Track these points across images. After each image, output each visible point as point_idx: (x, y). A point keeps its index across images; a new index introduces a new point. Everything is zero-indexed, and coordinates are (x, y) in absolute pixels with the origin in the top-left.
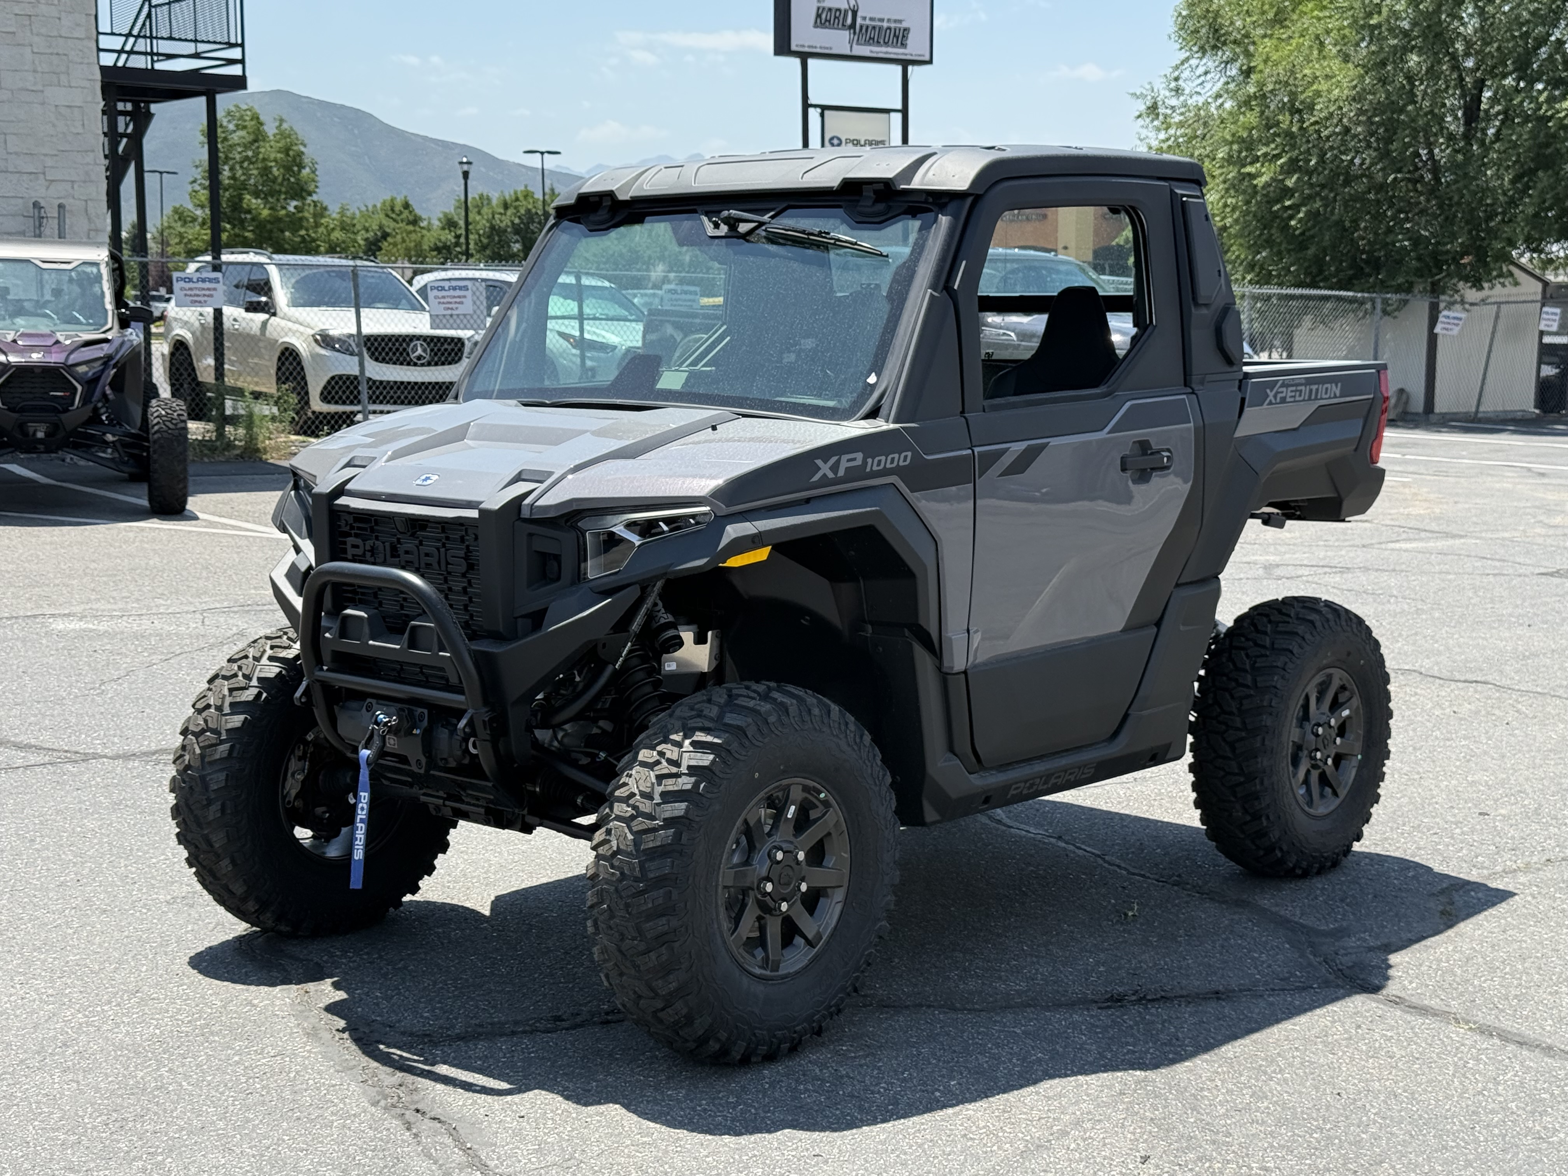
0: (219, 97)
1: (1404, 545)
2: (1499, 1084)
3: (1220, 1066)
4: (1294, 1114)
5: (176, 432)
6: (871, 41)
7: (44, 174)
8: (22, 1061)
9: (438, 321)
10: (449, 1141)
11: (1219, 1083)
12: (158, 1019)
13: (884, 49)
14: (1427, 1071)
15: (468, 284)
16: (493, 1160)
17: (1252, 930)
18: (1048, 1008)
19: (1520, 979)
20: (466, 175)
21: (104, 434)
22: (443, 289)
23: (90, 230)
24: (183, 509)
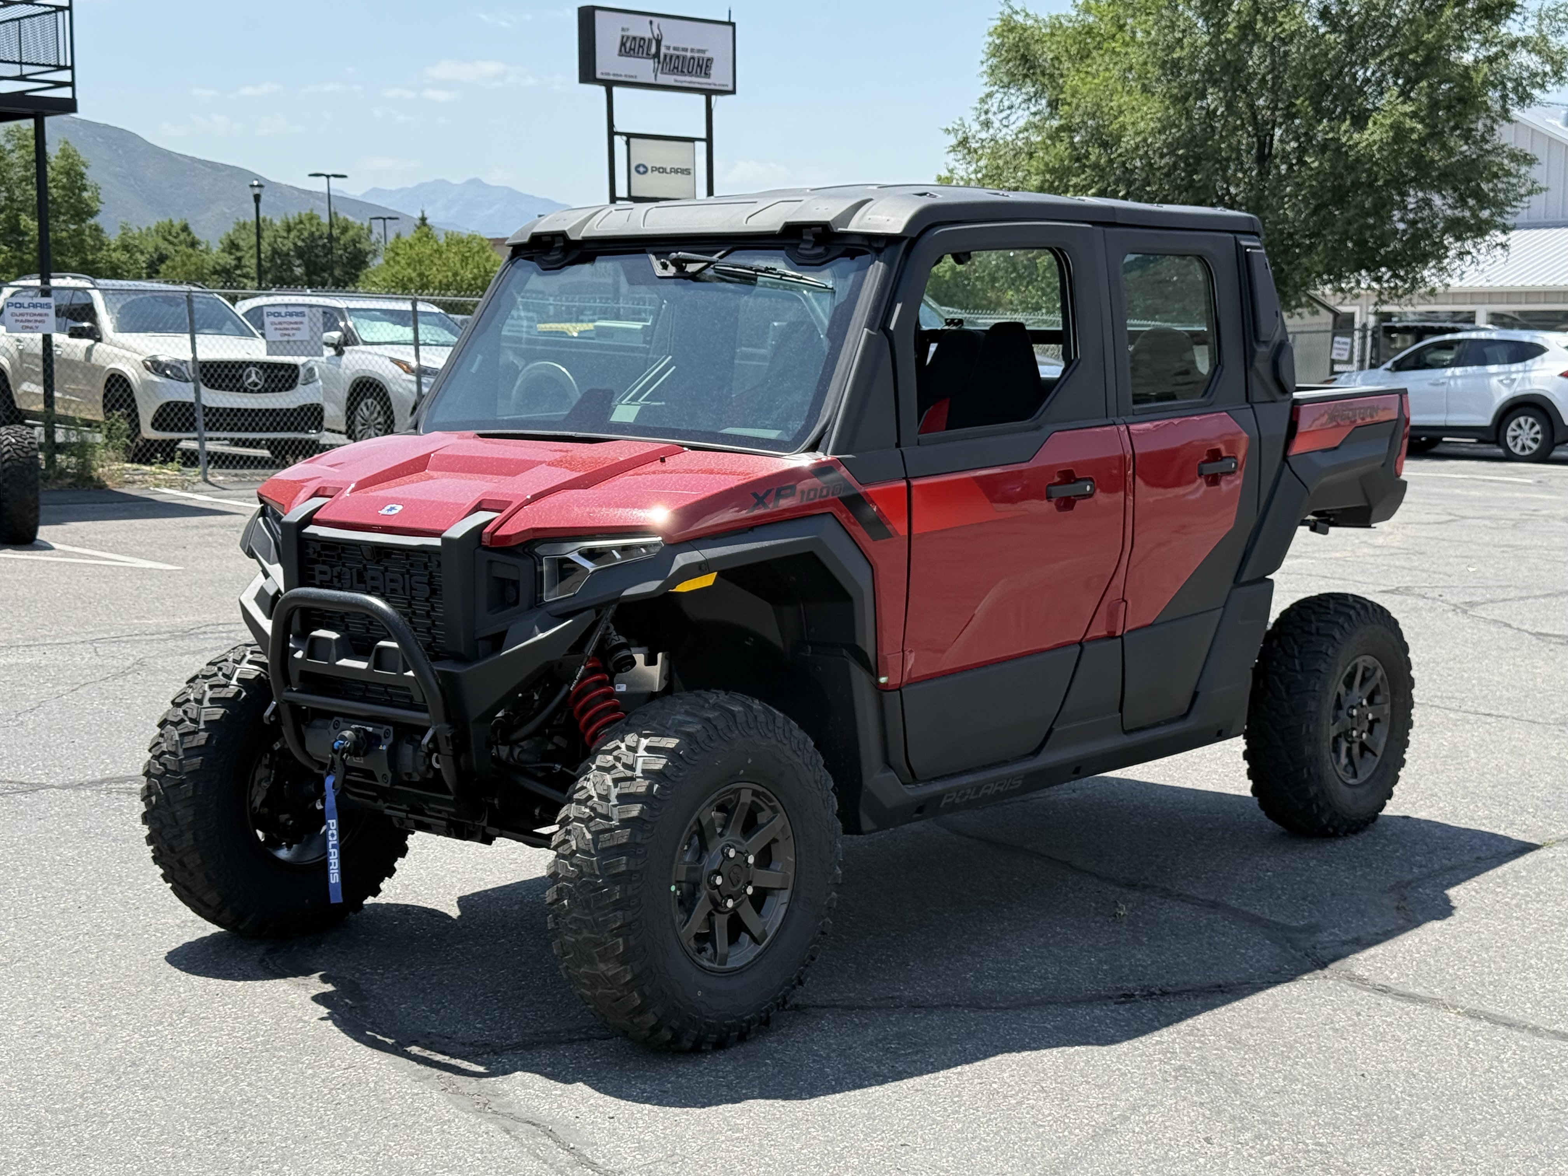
0: (48, 120)
2: (1502, 1061)
3: (1246, 1053)
4: (1328, 1094)
5: (27, 461)
6: (675, 70)
8: (98, 1081)
9: (274, 347)
10: (550, 1142)
11: (1251, 1069)
12: (216, 1038)
13: (688, 78)
14: (1434, 1052)
15: (306, 310)
16: (599, 1158)
17: (1231, 929)
18: (1068, 1005)
19: (1489, 967)
20: (257, 198)
22: (279, 315)
24: (33, 538)
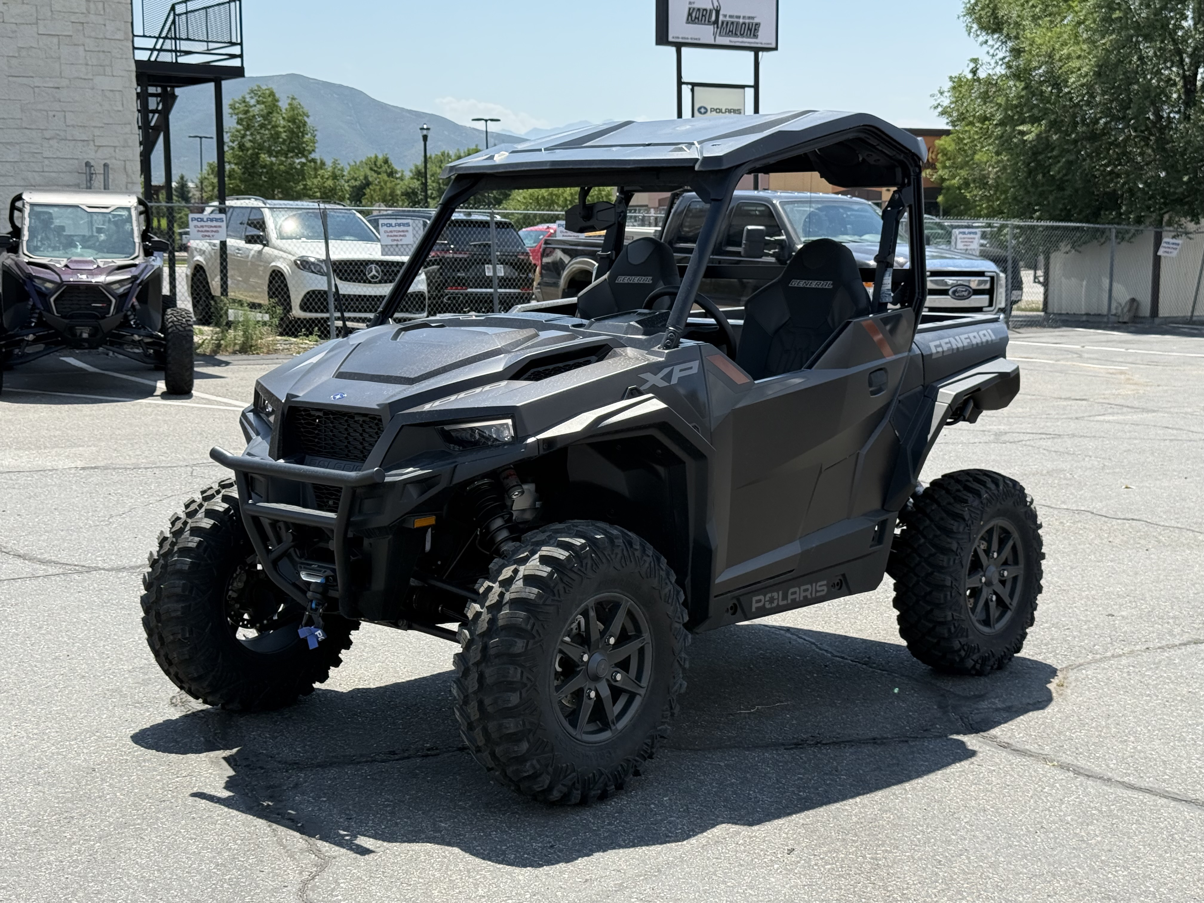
0: (224, 83)
1: (1107, 418)
2: (1063, 803)
5: (185, 334)
6: (730, 33)
7: (94, 141)
9: (386, 250)
13: (740, 39)
14: (1013, 794)
15: (410, 221)
19: (1101, 731)
20: (425, 138)
21: (132, 335)
22: (391, 225)
23: (127, 183)
24: (189, 390)
